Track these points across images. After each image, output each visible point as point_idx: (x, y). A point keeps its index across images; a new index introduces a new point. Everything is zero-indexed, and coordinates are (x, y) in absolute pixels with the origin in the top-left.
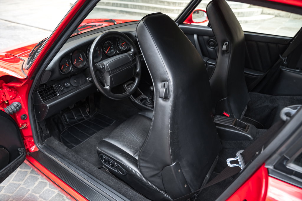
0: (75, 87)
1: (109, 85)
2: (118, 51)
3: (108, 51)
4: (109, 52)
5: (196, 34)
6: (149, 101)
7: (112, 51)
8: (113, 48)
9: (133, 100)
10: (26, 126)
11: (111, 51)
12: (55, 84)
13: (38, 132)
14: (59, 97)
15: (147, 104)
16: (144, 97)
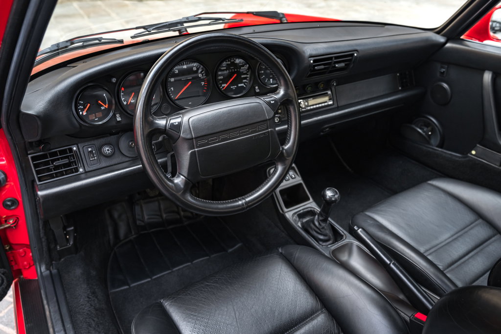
0: (127, 159)
1: (186, 175)
2: (257, 88)
3: (232, 84)
4: (233, 87)
5: (489, 70)
6: (317, 223)
7: (242, 85)
8: (245, 78)
9: (281, 211)
10: (13, 223)
11: (240, 85)
12: (79, 145)
13: (43, 240)
14: (83, 176)
15: (311, 228)
16: (312, 209)
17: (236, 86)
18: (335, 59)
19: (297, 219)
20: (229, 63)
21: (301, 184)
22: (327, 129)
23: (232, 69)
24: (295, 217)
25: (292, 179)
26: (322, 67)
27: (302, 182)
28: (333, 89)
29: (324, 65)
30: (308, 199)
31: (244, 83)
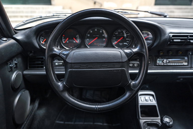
2: (134, 46)
3: (120, 42)
7: (126, 43)
8: (128, 40)
9: (138, 118)
11: (124, 43)
16: (158, 123)
17: (122, 44)
18: (190, 37)
19: (146, 126)
20: (120, 31)
21: (155, 106)
22: (182, 79)
23: (121, 34)
24: (145, 124)
25: (151, 101)
26: (179, 40)
27: (156, 105)
28: (190, 56)
29: (181, 40)
30: (158, 116)
31: (127, 43)
